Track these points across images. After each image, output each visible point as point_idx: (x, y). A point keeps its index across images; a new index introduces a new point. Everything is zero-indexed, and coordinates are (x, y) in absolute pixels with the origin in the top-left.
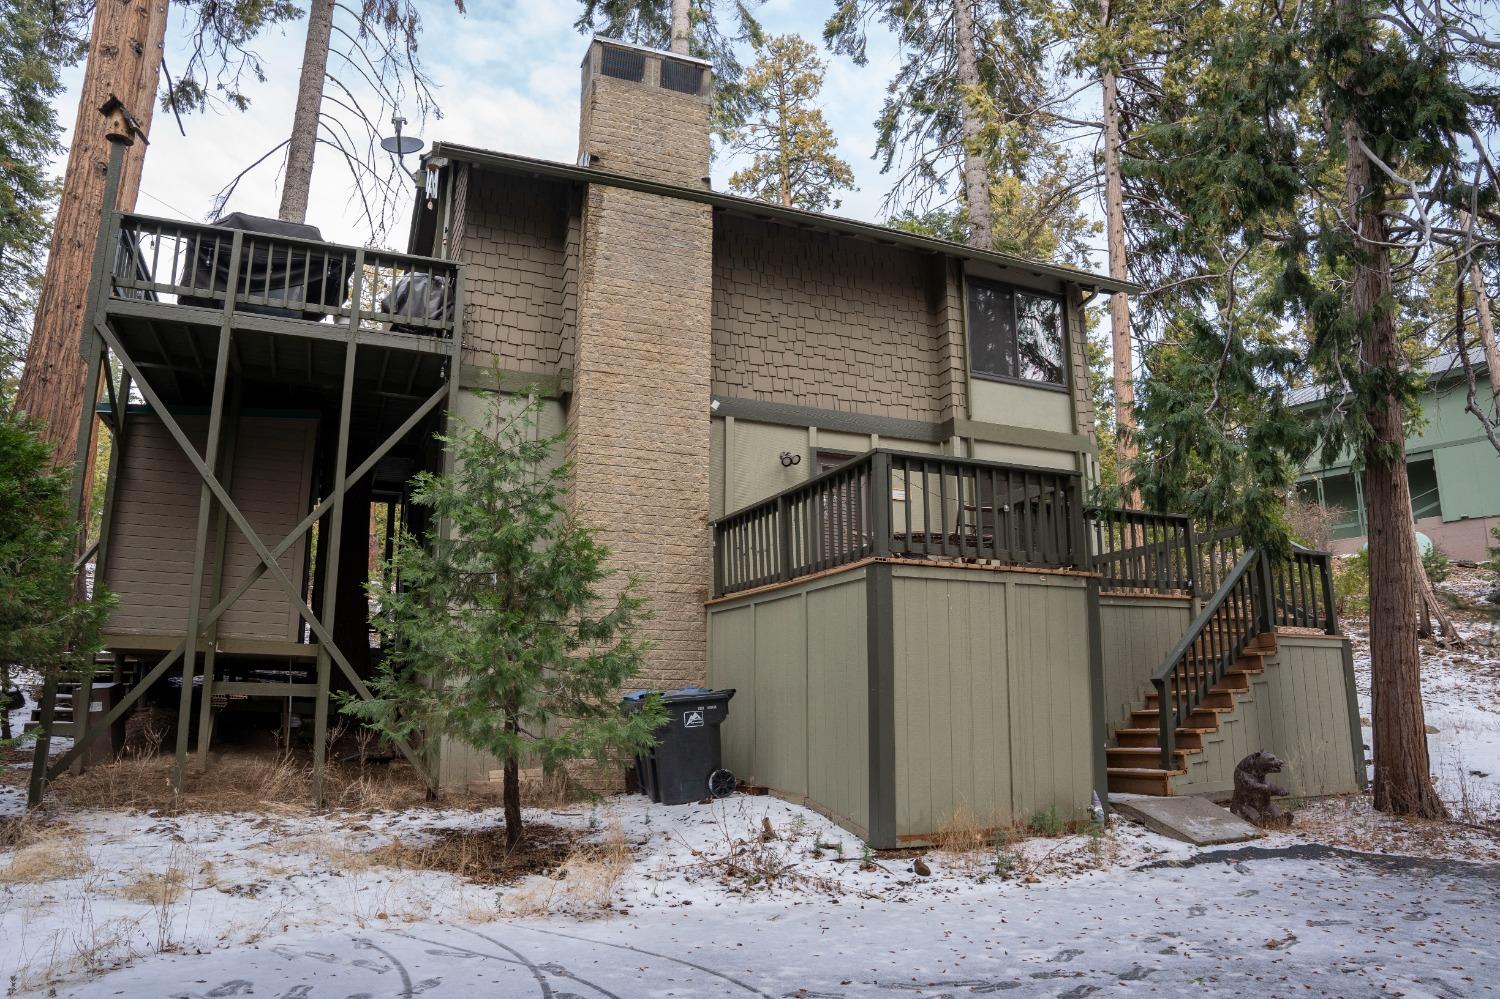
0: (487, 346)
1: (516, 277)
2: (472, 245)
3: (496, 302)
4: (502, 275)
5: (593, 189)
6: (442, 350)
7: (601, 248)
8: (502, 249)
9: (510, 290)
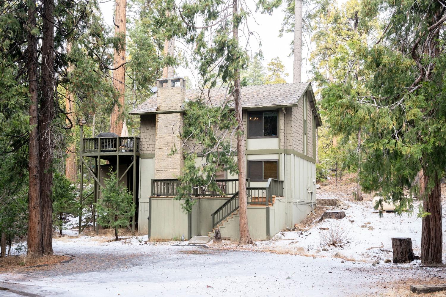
0: (145, 149)
1: (150, 134)
2: (142, 129)
3: (147, 140)
4: (148, 134)
5: (157, 116)
6: (132, 154)
7: (158, 127)
8: (148, 128)
9: (149, 137)
